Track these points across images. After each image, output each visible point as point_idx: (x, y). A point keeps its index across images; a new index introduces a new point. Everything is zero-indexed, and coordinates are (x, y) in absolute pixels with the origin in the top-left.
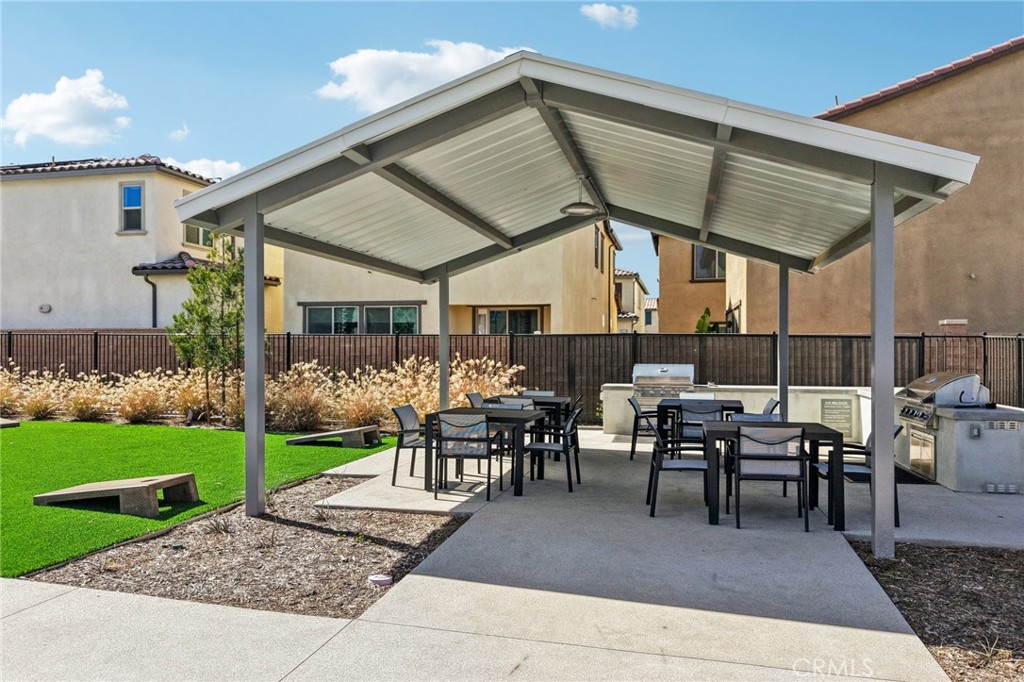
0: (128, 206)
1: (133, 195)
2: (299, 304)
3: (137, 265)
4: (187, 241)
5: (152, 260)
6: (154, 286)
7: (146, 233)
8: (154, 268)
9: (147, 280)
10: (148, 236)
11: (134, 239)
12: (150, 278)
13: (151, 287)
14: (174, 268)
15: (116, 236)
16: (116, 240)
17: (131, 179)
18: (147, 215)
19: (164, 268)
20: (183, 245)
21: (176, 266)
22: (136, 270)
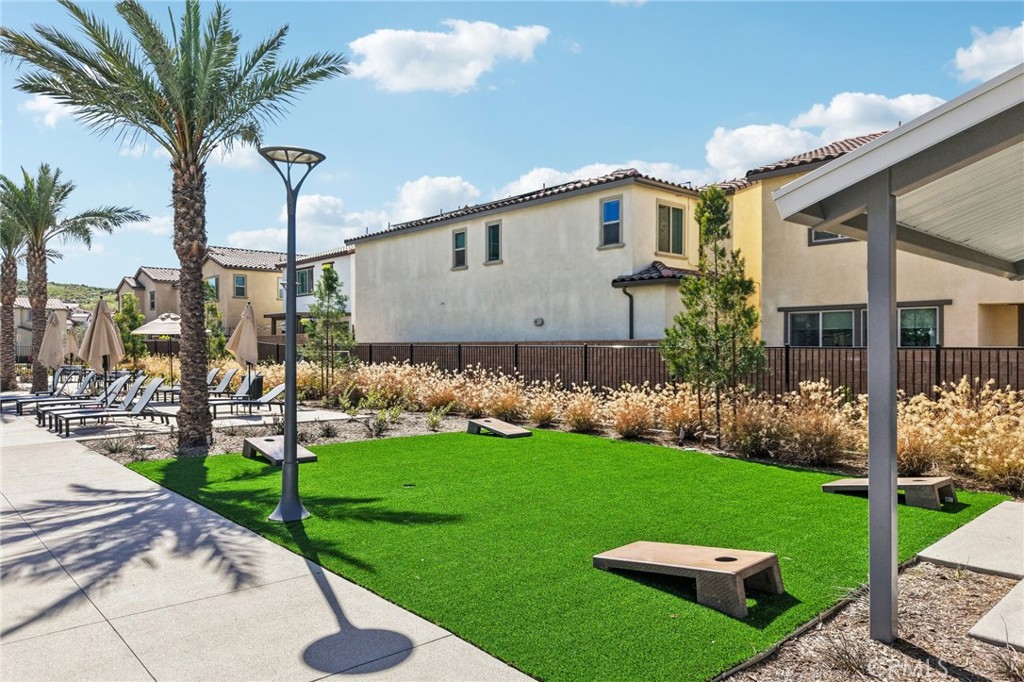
0: (608, 220)
1: (612, 210)
2: (780, 310)
3: (616, 278)
4: (660, 250)
5: (629, 272)
6: (631, 297)
7: (623, 246)
8: (632, 279)
9: (625, 292)
10: (625, 248)
11: (614, 253)
12: (628, 290)
13: (628, 297)
14: (651, 278)
15: (597, 251)
16: (598, 255)
17: (610, 195)
18: (624, 228)
19: (641, 279)
20: (656, 254)
21: (653, 276)
22: (616, 283)
